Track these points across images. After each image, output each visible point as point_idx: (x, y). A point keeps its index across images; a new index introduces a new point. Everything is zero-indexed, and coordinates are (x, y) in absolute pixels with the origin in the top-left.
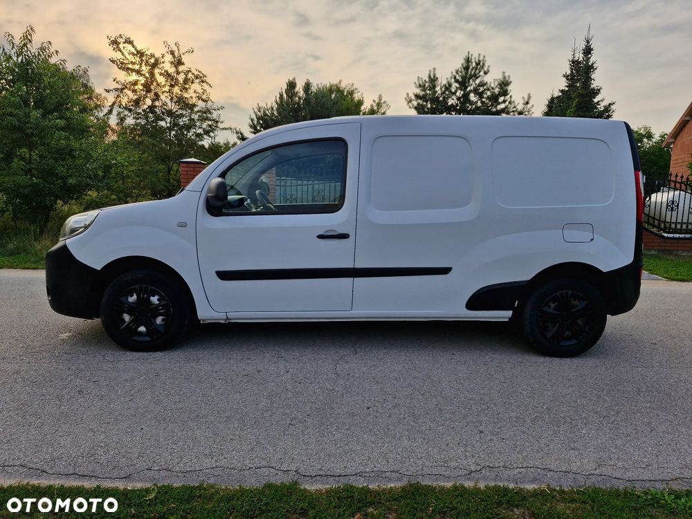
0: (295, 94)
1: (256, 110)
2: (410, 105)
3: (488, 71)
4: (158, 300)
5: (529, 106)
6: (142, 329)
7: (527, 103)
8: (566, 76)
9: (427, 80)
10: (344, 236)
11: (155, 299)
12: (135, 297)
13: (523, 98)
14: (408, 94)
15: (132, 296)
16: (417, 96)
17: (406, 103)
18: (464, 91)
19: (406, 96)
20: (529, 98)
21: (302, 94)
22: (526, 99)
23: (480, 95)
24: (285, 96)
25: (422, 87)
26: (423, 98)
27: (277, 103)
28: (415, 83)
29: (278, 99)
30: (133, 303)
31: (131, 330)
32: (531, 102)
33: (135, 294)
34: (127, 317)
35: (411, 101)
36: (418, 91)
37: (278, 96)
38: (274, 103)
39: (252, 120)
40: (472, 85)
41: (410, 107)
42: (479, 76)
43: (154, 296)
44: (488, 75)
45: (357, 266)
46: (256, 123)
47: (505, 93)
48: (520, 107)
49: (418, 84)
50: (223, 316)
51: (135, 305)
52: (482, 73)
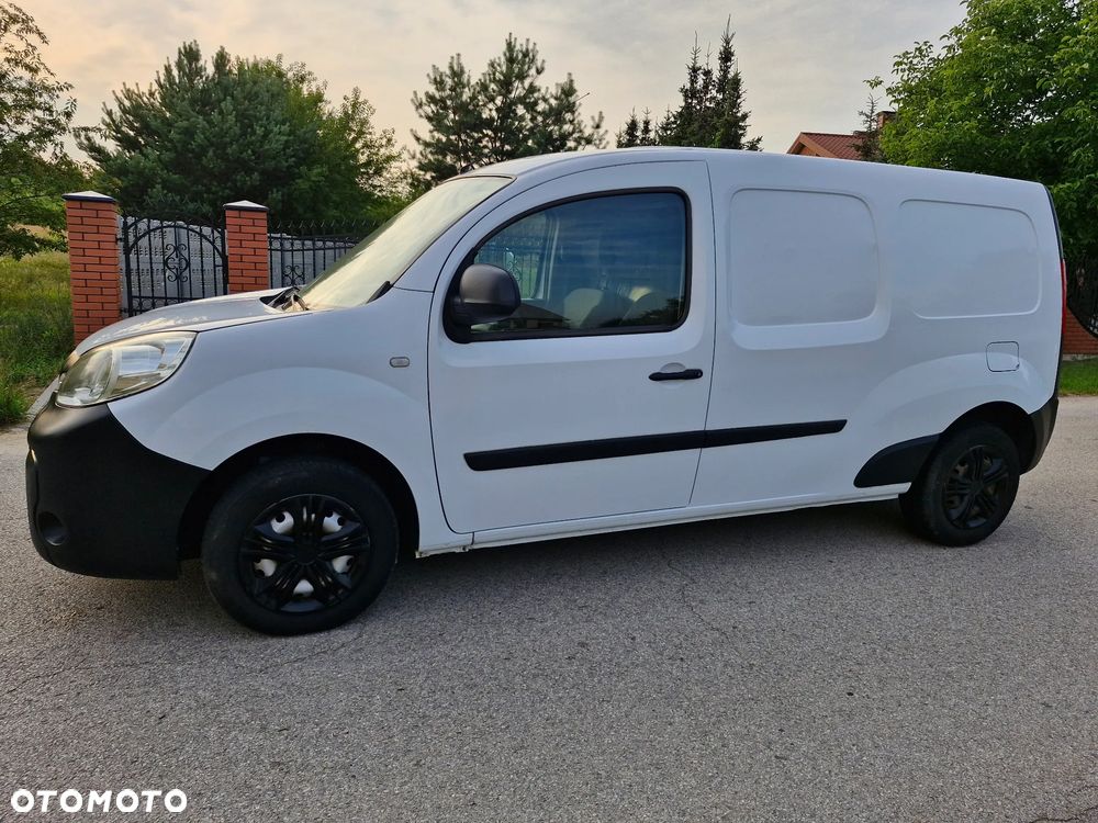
0: (199, 72)
1: (120, 95)
2: (420, 111)
3: (543, 69)
4: (340, 522)
5: (601, 131)
6: (304, 586)
7: (598, 127)
8: (683, 90)
9: (448, 72)
10: (694, 374)
11: (332, 523)
12: (289, 520)
13: (593, 118)
14: (415, 93)
15: (281, 519)
16: (431, 99)
17: (414, 108)
18: (505, 96)
19: (412, 96)
20: (601, 118)
21: (210, 70)
22: (597, 119)
23: (531, 107)
24: (175, 72)
25: (439, 84)
26: (440, 102)
27: (160, 85)
28: (428, 75)
29: (162, 78)
30: (285, 534)
31: (279, 591)
32: (604, 126)
33: (287, 515)
34: (268, 567)
35: (421, 105)
36: (432, 89)
37: (162, 72)
38: (155, 87)
39: (110, 113)
40: (518, 90)
41: (421, 116)
42: (528, 76)
43: (330, 516)
44: (542, 75)
45: (710, 427)
46: (118, 120)
47: (571, 108)
48: (588, 132)
49: (433, 77)
50: (465, 540)
51: (290, 540)
52: (533, 71)
